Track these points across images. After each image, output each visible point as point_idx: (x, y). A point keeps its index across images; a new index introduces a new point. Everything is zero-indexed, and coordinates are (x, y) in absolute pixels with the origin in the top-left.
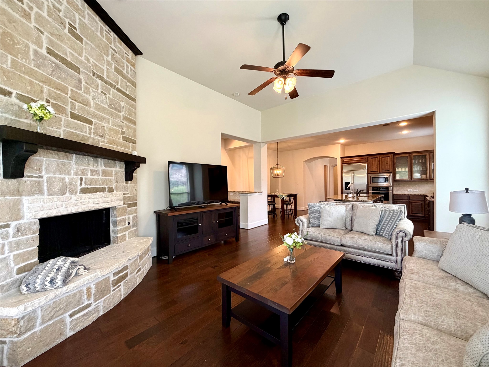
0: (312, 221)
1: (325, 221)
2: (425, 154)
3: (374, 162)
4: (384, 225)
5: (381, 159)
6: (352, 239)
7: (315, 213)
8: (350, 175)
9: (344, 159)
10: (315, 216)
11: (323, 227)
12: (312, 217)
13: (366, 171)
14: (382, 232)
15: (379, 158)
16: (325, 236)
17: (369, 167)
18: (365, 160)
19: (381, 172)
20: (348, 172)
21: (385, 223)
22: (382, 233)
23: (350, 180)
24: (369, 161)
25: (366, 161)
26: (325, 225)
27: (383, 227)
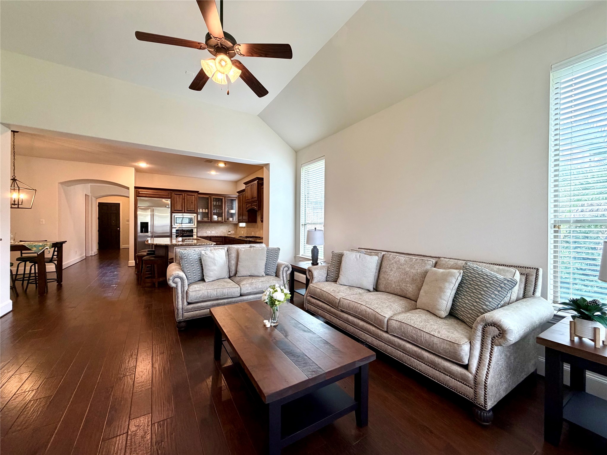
0: (190, 275)
1: (211, 271)
2: (222, 197)
3: (179, 199)
4: (269, 264)
5: (186, 197)
6: (251, 284)
7: (192, 263)
8: (149, 213)
9: (140, 190)
10: (194, 268)
11: (209, 280)
12: (189, 270)
13: (170, 209)
14: (268, 270)
15: (183, 195)
16: (222, 289)
17: (173, 205)
18: (168, 195)
19: (186, 211)
20: (145, 209)
21: (270, 262)
22: (268, 272)
23: (147, 219)
24: (173, 198)
25: (170, 197)
26: (212, 277)
27: (269, 266)
